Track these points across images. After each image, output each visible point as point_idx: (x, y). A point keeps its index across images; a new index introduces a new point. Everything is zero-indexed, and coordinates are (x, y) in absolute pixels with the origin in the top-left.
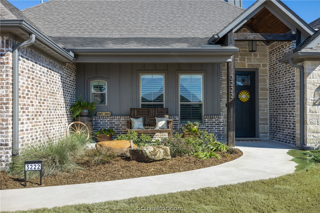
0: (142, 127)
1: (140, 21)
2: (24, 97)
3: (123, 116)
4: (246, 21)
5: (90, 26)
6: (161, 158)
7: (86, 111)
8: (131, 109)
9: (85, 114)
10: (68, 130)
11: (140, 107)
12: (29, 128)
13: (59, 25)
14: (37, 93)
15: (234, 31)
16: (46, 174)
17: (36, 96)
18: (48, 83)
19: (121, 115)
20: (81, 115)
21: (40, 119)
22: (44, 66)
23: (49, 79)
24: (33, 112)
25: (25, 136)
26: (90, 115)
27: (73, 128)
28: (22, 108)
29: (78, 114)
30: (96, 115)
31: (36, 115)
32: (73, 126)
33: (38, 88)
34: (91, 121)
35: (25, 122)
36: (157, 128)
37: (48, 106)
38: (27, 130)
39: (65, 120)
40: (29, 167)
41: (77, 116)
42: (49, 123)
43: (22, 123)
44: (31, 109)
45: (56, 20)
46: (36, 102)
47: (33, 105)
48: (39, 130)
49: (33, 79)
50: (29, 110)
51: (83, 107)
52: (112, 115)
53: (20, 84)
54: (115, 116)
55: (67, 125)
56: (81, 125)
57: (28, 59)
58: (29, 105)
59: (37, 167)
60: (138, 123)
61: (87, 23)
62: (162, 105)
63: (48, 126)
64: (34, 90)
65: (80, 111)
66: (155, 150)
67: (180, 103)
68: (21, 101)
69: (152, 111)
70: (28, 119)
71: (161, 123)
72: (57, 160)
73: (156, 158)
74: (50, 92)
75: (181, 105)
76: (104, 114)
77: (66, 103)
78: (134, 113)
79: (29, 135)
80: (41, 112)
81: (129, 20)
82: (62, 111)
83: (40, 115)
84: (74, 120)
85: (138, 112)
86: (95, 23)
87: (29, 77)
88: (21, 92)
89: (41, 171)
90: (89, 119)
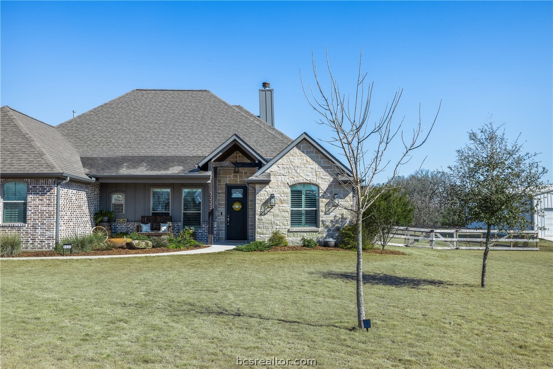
0: (149, 230)
1: (160, 138)
2: (62, 211)
3: (137, 222)
4: (221, 154)
5: (116, 144)
6: (143, 247)
7: (106, 218)
8: (142, 217)
9: (106, 221)
10: (92, 232)
11: (151, 215)
12: (64, 229)
13: (89, 142)
14: (69, 207)
15: (212, 161)
16: (73, 252)
17: (69, 209)
18: (76, 200)
19: (135, 221)
20: (102, 221)
21: (71, 224)
22: (74, 190)
23: (77, 197)
24: (67, 219)
25: (62, 233)
26: (109, 221)
27: (95, 231)
28: (61, 217)
29: (99, 220)
30: (115, 221)
31: (68, 221)
32: (96, 229)
33: (70, 204)
34: (110, 226)
35: (62, 225)
36: (161, 232)
37: (76, 215)
38: (63, 230)
39: (89, 225)
40: (65, 247)
41: (99, 222)
42: (77, 226)
43: (61, 226)
44: (66, 218)
45: (86, 137)
46: (69, 213)
47: (67, 215)
48: (70, 231)
49: (67, 199)
50: (65, 218)
51: (104, 215)
52: (128, 221)
53: (60, 203)
54: (130, 222)
55: (91, 229)
56: (102, 229)
57: (64, 188)
58: (64, 215)
59: (69, 247)
60: (146, 228)
61: (113, 141)
62: (169, 213)
63: (76, 228)
64: (68, 206)
65: (101, 218)
66: (139, 242)
67: (183, 212)
68: (61, 213)
69: (159, 218)
70: (64, 224)
71: (164, 228)
72: (79, 245)
73: (139, 247)
74: (78, 206)
75: (184, 213)
76: (121, 220)
77: (90, 212)
78: (145, 220)
79: (65, 233)
80: (72, 219)
81: (151, 137)
82: (87, 218)
83: (71, 221)
84: (97, 225)
85: (147, 219)
86: (120, 141)
87: (65, 199)
88: (60, 208)
89: (71, 249)
90: (109, 224)
